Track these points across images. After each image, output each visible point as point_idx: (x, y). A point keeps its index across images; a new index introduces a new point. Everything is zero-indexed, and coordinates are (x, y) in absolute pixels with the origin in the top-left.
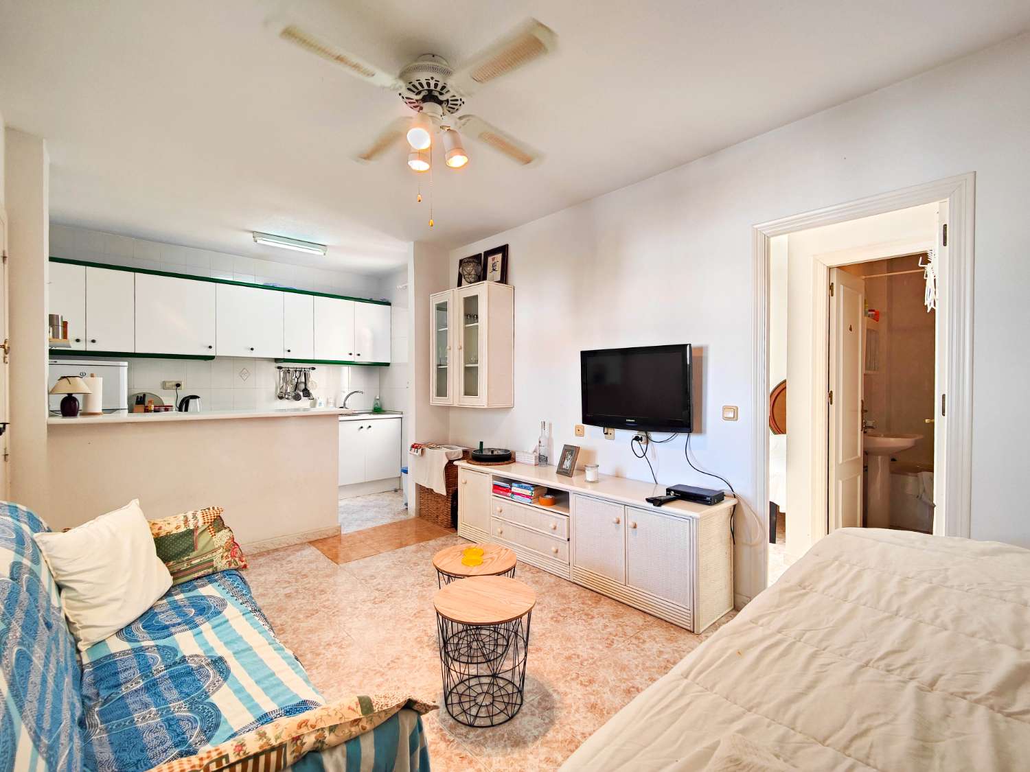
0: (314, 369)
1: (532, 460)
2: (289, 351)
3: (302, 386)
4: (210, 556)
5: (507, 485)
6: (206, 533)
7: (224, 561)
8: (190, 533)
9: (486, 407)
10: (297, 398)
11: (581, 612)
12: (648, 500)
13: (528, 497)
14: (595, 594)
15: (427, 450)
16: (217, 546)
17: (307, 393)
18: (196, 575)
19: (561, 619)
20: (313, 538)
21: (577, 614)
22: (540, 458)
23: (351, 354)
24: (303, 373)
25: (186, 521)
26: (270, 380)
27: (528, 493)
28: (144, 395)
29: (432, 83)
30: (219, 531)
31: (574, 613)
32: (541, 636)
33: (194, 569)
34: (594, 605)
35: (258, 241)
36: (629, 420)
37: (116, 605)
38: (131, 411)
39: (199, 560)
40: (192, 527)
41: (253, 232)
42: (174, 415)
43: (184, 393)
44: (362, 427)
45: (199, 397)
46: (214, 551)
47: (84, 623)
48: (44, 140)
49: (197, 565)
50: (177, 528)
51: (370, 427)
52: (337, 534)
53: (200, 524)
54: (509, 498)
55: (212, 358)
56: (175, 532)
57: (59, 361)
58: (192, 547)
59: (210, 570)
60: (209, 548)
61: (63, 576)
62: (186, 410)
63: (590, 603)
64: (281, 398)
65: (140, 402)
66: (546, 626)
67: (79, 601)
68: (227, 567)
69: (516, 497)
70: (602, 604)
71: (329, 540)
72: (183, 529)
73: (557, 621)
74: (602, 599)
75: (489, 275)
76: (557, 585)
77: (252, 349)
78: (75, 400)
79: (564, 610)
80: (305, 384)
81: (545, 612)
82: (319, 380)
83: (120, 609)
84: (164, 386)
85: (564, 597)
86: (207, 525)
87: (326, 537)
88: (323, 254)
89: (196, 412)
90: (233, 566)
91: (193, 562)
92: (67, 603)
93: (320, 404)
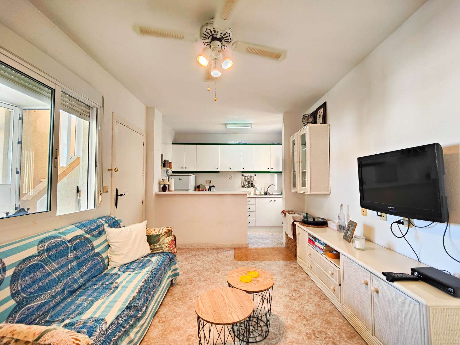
0: (256, 175)
1: (336, 228)
2: (244, 168)
3: (251, 182)
4: (163, 245)
5: (313, 240)
6: (164, 236)
7: (167, 249)
8: (159, 235)
9: (309, 193)
10: (249, 187)
11: (331, 339)
12: (384, 274)
13: (322, 249)
14: (354, 331)
15: (287, 214)
16: (165, 242)
17: (252, 185)
18: (157, 252)
19: (313, 337)
20: (237, 247)
21: (327, 339)
22: (339, 227)
23: (268, 168)
24: (251, 177)
25: (159, 231)
26: (239, 180)
27: (322, 247)
28: (200, 185)
29: (208, 31)
30: (168, 236)
31: (325, 338)
32: (290, 342)
33: (158, 249)
34: (346, 339)
35: (227, 127)
36: (390, 207)
37: (123, 256)
38: (195, 190)
39: (159, 246)
40: (160, 234)
41: (225, 124)
42: (207, 192)
43: (211, 185)
44: (271, 201)
45: (214, 186)
46: (165, 244)
47: (112, 260)
48: (155, 108)
49: (159, 248)
50: (156, 233)
51: (275, 201)
52: (247, 247)
53: (163, 233)
54: (314, 248)
55: (218, 172)
56: (155, 234)
57: (175, 175)
58: (158, 241)
59: (162, 251)
60: (163, 242)
61: (110, 242)
62: (211, 191)
63: (344, 335)
64: (243, 187)
65: (198, 188)
66: (299, 338)
67: (112, 252)
68: (167, 251)
69: (317, 248)
70: (353, 341)
71: (242, 249)
72: (157, 234)
73: (309, 338)
74: (357, 337)
75: (318, 121)
76: (330, 313)
77: (231, 168)
78: (166, 186)
79: (320, 332)
80: (252, 181)
81: (307, 328)
82: (257, 180)
83: (124, 258)
84: (206, 182)
85: (328, 322)
86: (165, 233)
87: (242, 247)
88: (250, 127)
89: (213, 191)
90: (170, 251)
91: (158, 247)
92: (109, 252)
93: (258, 190)
